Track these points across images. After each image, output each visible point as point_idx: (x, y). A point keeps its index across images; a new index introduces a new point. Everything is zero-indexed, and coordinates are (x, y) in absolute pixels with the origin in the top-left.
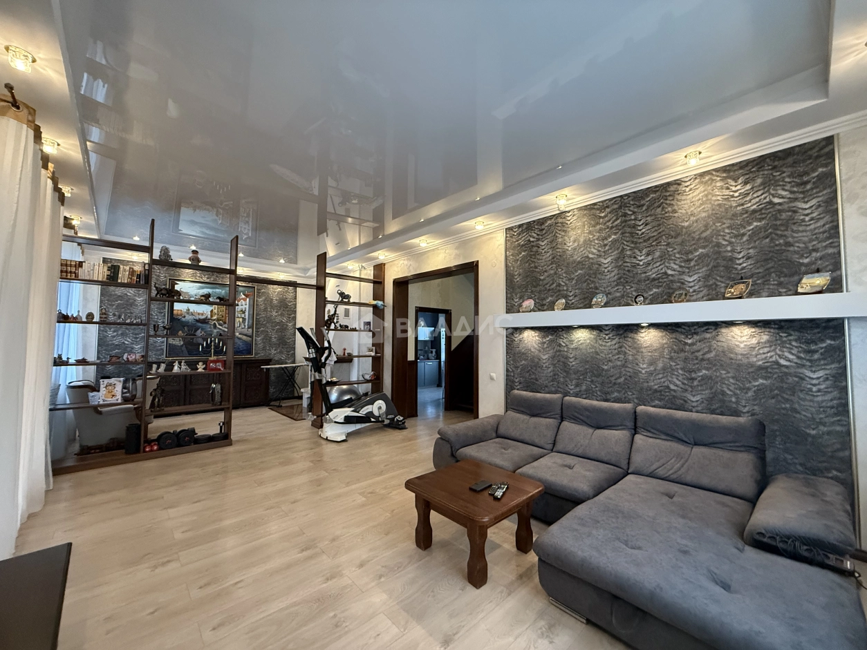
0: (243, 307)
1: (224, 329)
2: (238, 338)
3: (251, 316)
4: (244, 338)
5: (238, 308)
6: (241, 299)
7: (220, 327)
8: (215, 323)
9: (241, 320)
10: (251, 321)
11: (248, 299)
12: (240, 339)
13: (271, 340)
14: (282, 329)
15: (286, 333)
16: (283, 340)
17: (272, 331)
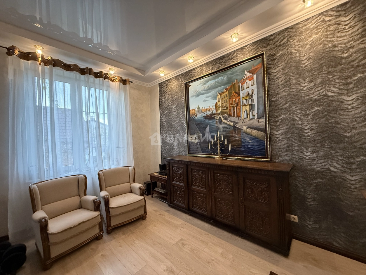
0: (249, 90)
1: (229, 123)
2: (246, 133)
3: (261, 100)
4: (254, 132)
5: (243, 93)
6: (245, 80)
7: (226, 121)
8: (220, 117)
9: (248, 108)
10: (262, 108)
11: (255, 76)
12: (248, 134)
13: (302, 135)
14: (329, 111)
15: (342, 117)
16: (332, 133)
17: (303, 117)
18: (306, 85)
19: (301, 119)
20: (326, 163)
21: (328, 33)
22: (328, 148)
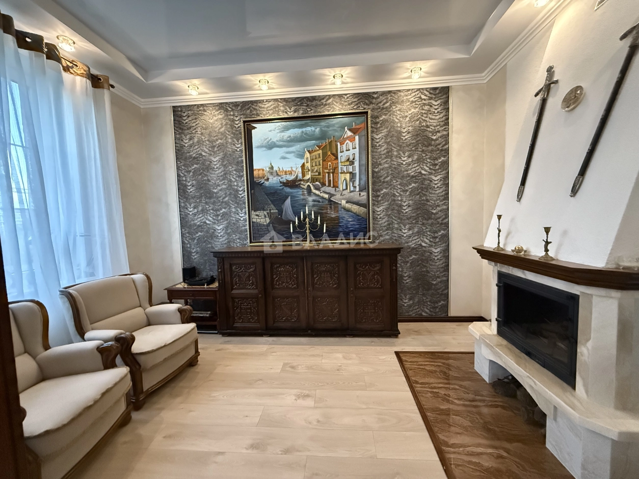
0: (350, 153)
1: (322, 195)
2: (344, 209)
3: (363, 168)
4: (355, 208)
5: (342, 156)
6: (345, 140)
7: (317, 192)
8: (309, 186)
9: (348, 176)
10: (364, 178)
11: (357, 137)
12: (348, 210)
13: (401, 212)
14: (422, 189)
15: (431, 195)
16: (424, 210)
17: (402, 193)
18: (405, 160)
19: (401, 195)
20: (419, 239)
21: (424, 112)
22: (420, 224)
